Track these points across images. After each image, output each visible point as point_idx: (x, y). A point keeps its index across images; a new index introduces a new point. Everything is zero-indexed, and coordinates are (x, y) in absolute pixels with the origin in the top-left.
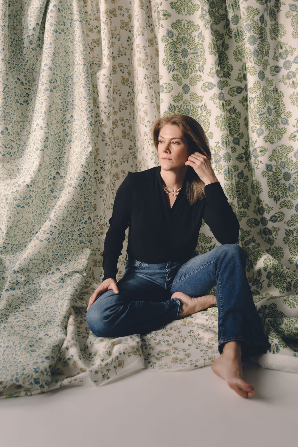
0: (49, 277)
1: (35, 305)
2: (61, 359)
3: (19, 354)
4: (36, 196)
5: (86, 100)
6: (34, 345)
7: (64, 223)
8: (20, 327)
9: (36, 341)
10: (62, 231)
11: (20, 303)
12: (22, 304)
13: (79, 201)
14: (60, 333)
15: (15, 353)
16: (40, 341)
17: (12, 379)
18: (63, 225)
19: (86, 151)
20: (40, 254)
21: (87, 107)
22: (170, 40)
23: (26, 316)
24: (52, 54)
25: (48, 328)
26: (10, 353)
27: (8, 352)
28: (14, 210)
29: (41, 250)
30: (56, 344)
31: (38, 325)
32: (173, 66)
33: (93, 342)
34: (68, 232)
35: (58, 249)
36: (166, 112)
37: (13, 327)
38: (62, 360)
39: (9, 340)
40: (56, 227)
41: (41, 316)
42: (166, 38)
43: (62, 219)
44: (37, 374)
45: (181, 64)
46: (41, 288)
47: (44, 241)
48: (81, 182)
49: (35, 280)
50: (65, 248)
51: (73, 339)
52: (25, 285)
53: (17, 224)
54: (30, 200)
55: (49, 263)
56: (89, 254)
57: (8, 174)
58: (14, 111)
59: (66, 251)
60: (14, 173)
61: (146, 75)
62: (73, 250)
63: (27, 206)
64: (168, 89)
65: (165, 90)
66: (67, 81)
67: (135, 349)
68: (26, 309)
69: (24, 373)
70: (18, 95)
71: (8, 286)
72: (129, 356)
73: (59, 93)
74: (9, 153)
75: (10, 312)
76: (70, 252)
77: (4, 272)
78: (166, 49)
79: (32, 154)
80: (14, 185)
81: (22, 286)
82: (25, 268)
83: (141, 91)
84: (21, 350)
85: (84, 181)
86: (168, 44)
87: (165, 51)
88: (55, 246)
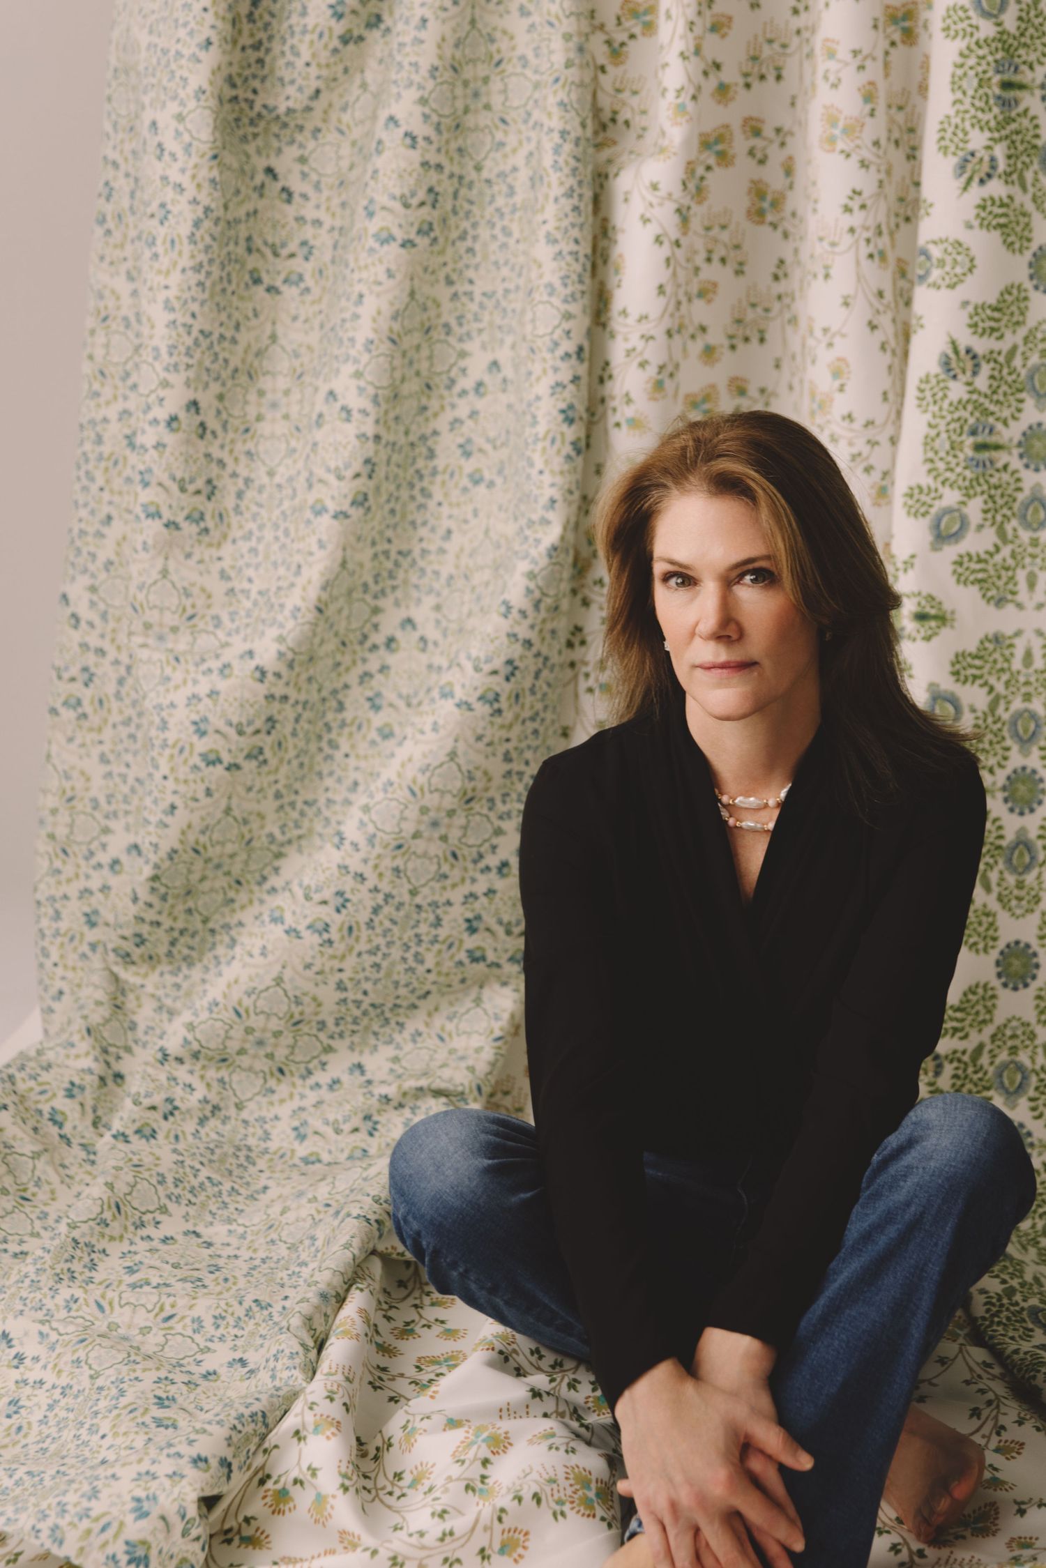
0: (312, 1097)
1: (229, 1221)
2: (269, 1477)
3: (105, 1427)
4: (297, 720)
5: (556, 301)
6: (174, 1399)
7: (399, 862)
8: (134, 1312)
9: (187, 1383)
10: (388, 897)
11: (164, 1201)
12: (171, 1206)
13: (477, 768)
14: (289, 1363)
15: (88, 1422)
16: (204, 1383)
17: (38, 1527)
18: (397, 870)
19: (531, 540)
20: (281, 992)
21: (556, 336)
22: (987, 29)
23: (176, 1266)
24: (424, 71)
25: (252, 1334)
26: (71, 1416)
27: (63, 1414)
28: (191, 777)
29: (287, 975)
30: (257, 1407)
31: (212, 1312)
32: (987, 159)
33: (418, 1425)
34: (419, 907)
35: (367, 979)
36: (927, 381)
37: (107, 1307)
38: (269, 1484)
39: (78, 1361)
40: (361, 877)
41: (238, 1274)
42: (968, 18)
43: (395, 844)
44: (143, 1523)
45: (1035, 147)
46: (273, 1145)
47: (306, 934)
48: (497, 683)
49: (251, 1105)
50: (395, 977)
51: (332, 1400)
52: (202, 1121)
53: (203, 839)
54: (269, 740)
55: (322, 1036)
56: (506, 1016)
57: (184, 610)
58: (233, 323)
59: (402, 991)
60: (209, 607)
61: (854, 192)
62: (434, 988)
63: (254, 763)
64: (948, 268)
65: (936, 274)
66: (488, 199)
67: (589, 1488)
68: (186, 1233)
69: (89, 1509)
70: (263, 249)
71: (125, 1116)
72: (555, 1515)
73: (442, 252)
74: (197, 517)
75: (112, 1238)
76: (419, 998)
77: (128, 1050)
78: (959, 72)
79: (297, 530)
80: (204, 667)
81: (190, 1126)
82: (212, 1045)
83: (827, 267)
84: (115, 1412)
85: (508, 679)
86: (974, 47)
87: (953, 83)
88: (350, 962)
